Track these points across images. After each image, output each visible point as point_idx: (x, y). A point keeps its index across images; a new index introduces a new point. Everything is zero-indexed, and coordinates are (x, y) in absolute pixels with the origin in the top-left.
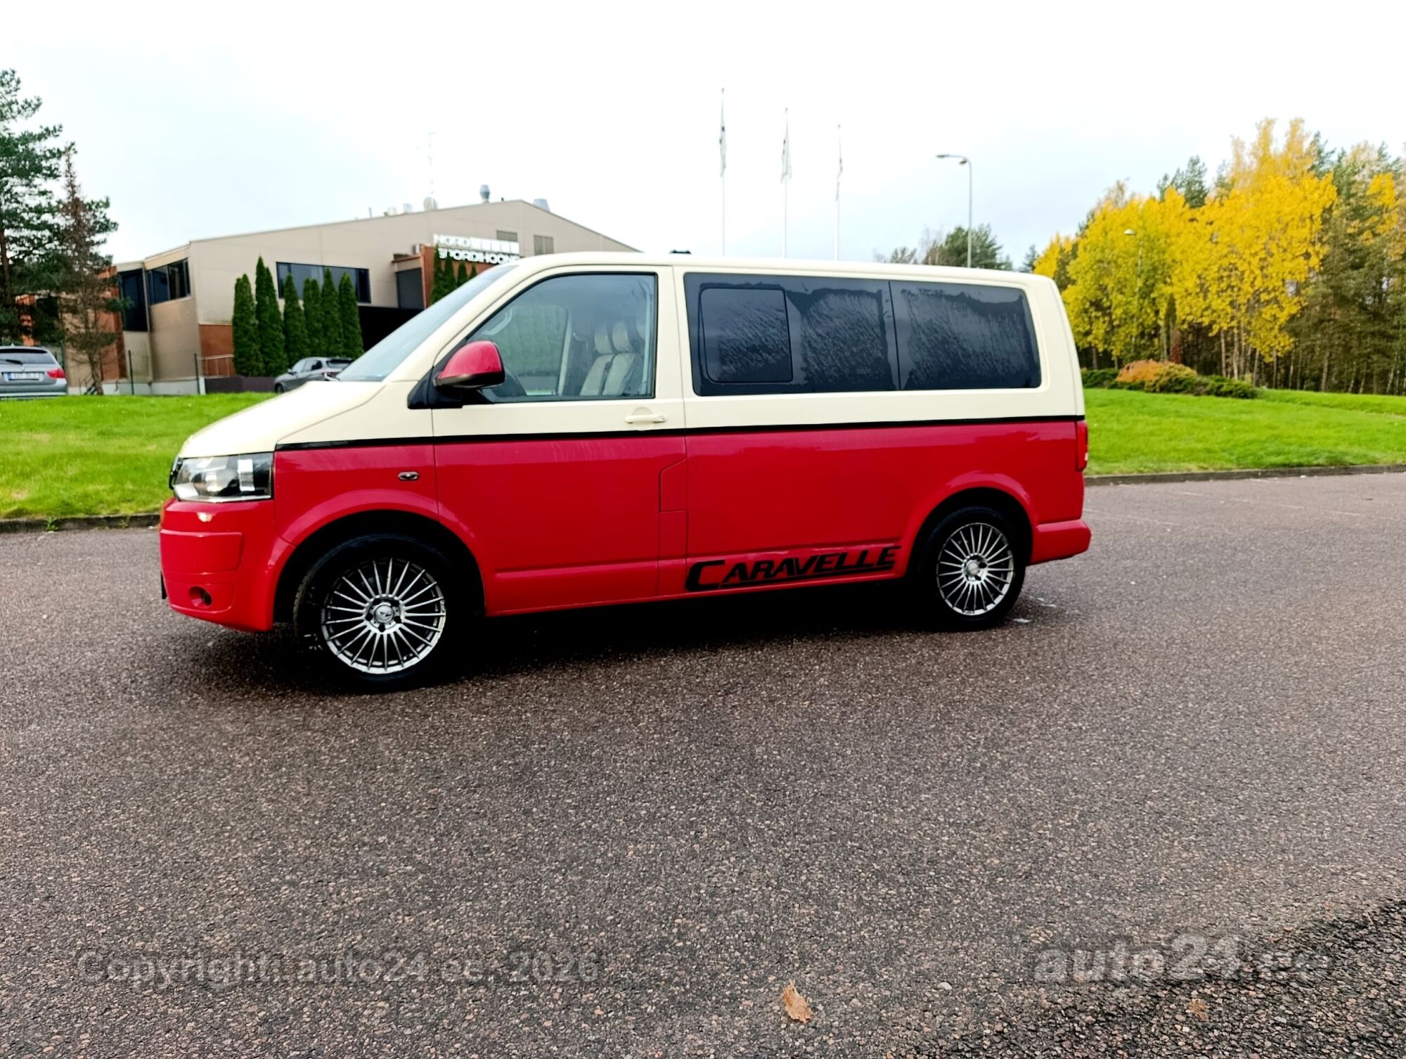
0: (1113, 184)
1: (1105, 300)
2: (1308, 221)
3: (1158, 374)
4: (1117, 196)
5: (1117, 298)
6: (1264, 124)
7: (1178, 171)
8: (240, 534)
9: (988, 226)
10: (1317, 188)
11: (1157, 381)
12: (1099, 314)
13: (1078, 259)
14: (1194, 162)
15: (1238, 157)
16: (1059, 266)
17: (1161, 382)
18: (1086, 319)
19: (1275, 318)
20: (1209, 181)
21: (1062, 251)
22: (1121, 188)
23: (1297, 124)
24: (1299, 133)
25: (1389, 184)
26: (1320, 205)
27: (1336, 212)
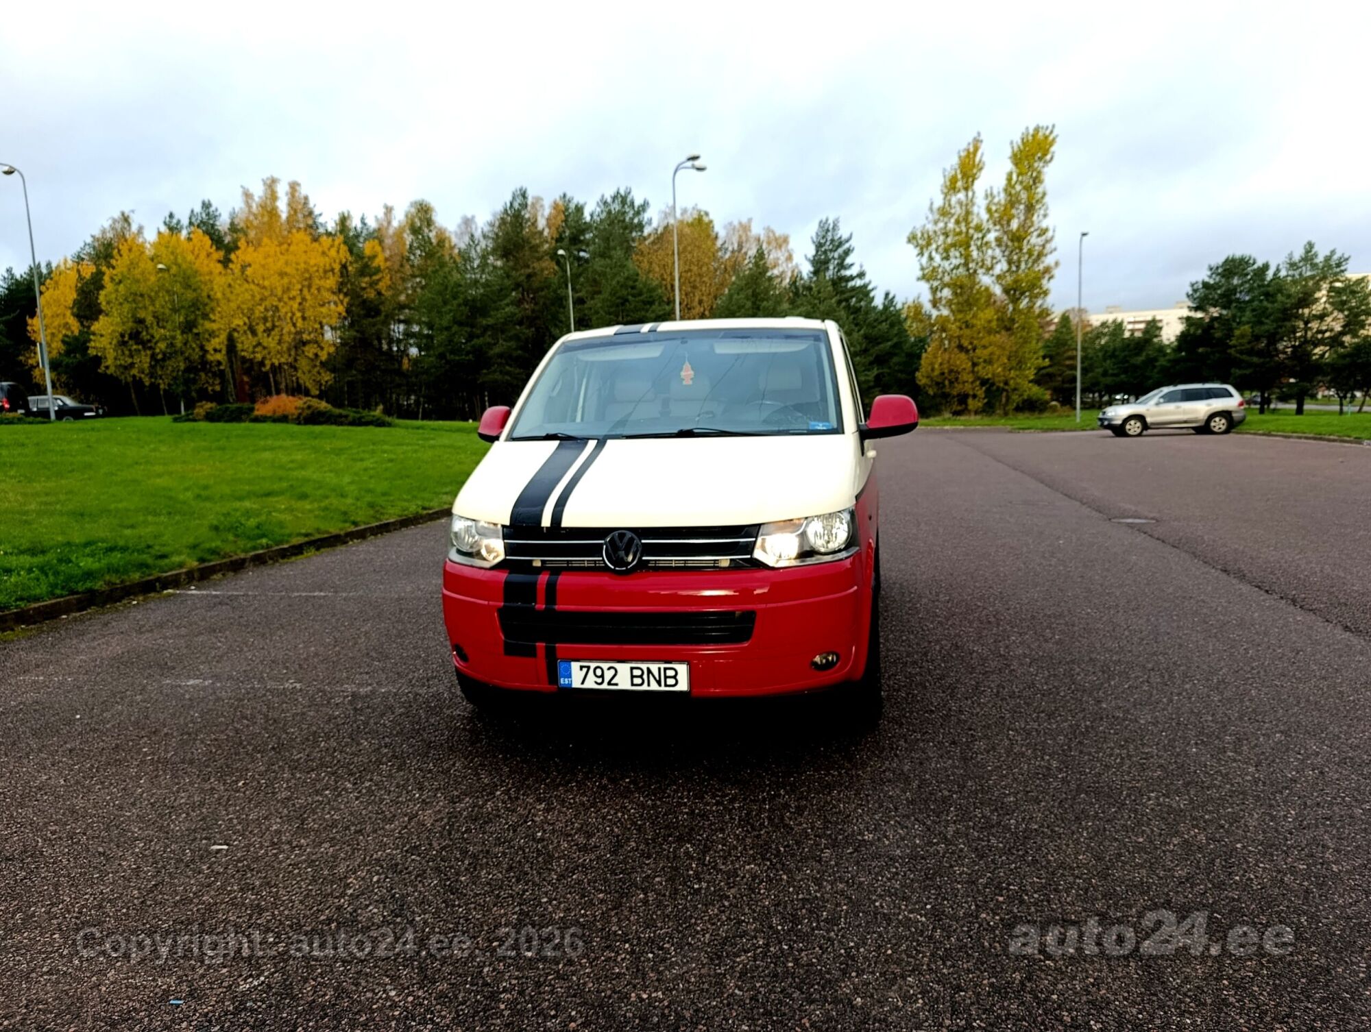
0: (117, 215)
1: (144, 333)
2: (330, 274)
3: (299, 408)
4: (124, 228)
5: (158, 333)
6: (268, 182)
7: (192, 211)
10: (332, 246)
11: (300, 414)
12: (140, 347)
14: (207, 205)
15: (249, 207)
16: (79, 295)
17: (304, 414)
18: (127, 353)
19: (316, 355)
20: (223, 223)
22: (126, 219)
23: (294, 187)
24: (297, 194)
25: (378, 248)
26: (337, 261)
27: (350, 268)
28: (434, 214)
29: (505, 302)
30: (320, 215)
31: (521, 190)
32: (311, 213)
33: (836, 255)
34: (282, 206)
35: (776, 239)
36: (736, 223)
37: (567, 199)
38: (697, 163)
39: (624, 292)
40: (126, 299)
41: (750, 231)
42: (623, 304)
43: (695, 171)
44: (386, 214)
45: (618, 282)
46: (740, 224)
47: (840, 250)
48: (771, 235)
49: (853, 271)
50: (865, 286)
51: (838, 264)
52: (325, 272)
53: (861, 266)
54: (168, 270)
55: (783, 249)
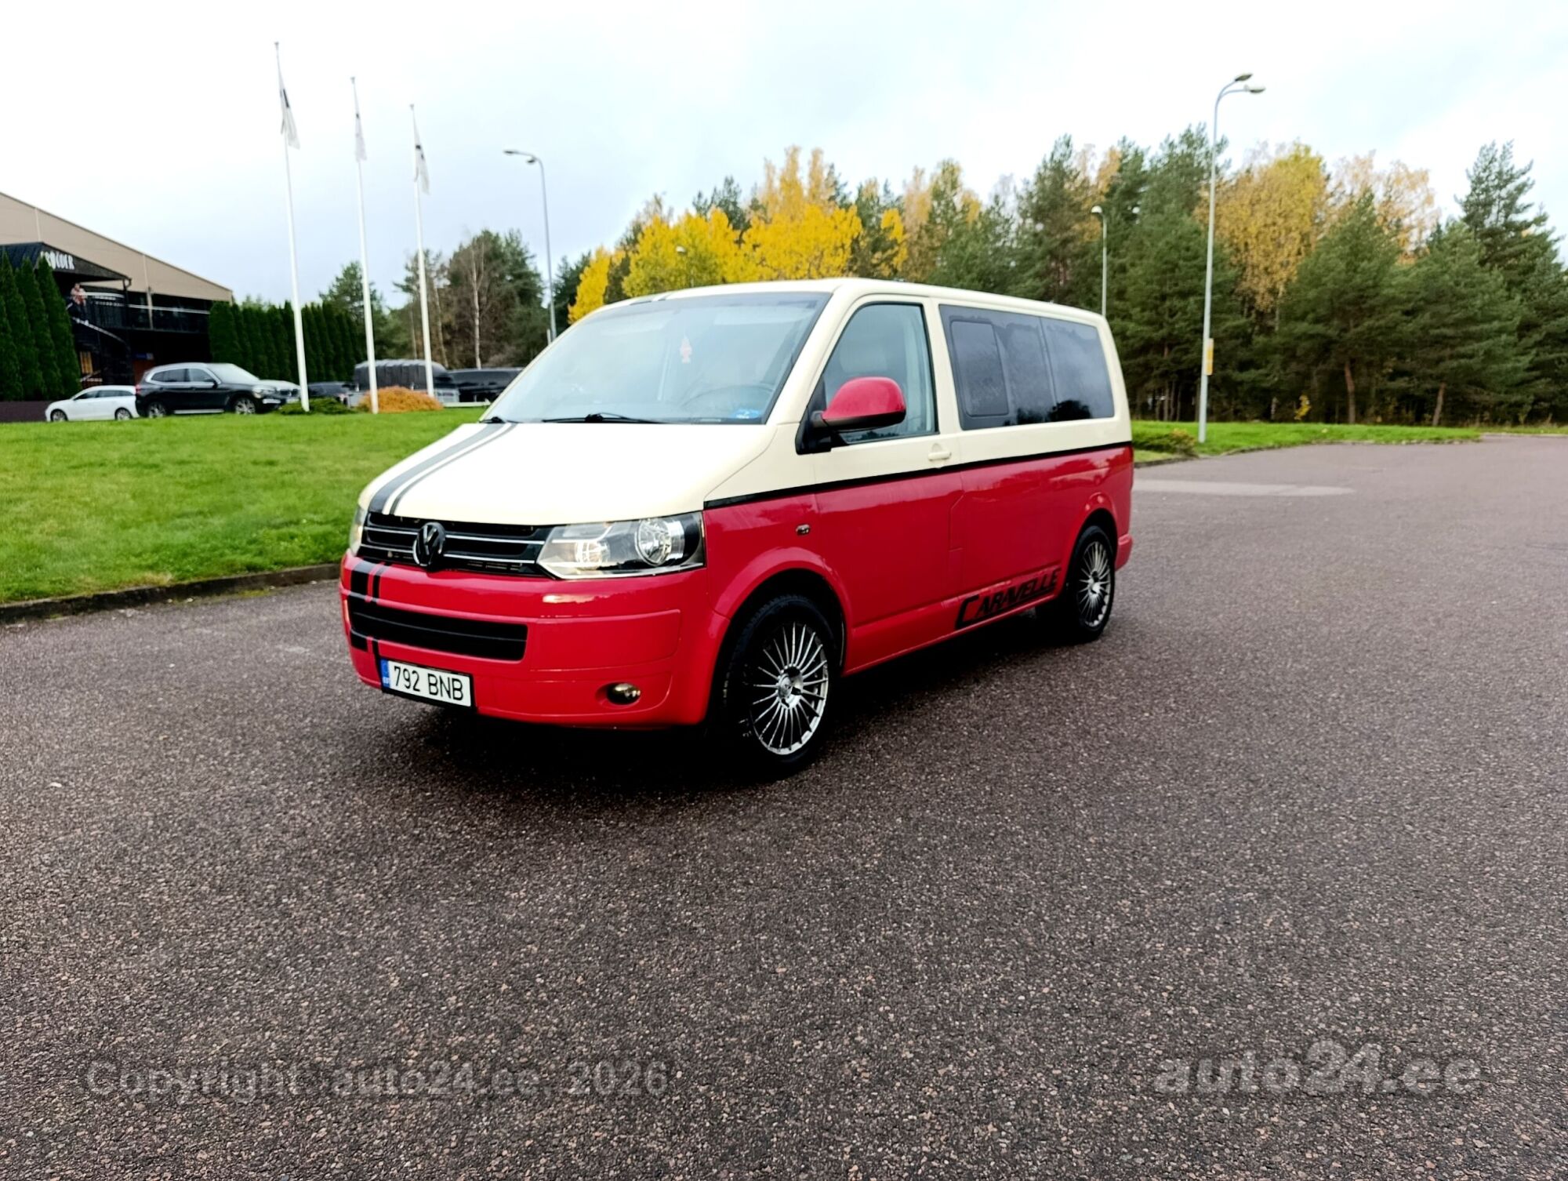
0: (651, 198)
2: (840, 251)
4: (656, 211)
6: (791, 151)
7: (716, 189)
8: (678, 611)
9: (518, 231)
10: (845, 219)
13: (631, 275)
14: (729, 182)
15: (770, 181)
16: (610, 281)
20: (744, 202)
21: (611, 265)
22: (658, 202)
23: (816, 154)
24: (819, 163)
25: (897, 218)
26: (849, 236)
27: (862, 243)
28: (962, 174)
29: (1027, 274)
30: (845, 185)
31: (1065, 136)
32: (836, 183)
33: (1504, 193)
34: (803, 176)
35: (1409, 176)
36: (1350, 159)
37: (1127, 143)
38: (1251, 83)
39: (1174, 256)
40: (646, 286)
41: (1371, 167)
42: (1172, 270)
43: (1249, 94)
44: (915, 178)
45: (1167, 243)
46: (1357, 158)
47: (1511, 187)
48: (1402, 170)
49: (1529, 216)
50: (1544, 236)
51: (1505, 206)
52: (836, 248)
53: (1541, 208)
54: (685, 253)
55: (1419, 190)
